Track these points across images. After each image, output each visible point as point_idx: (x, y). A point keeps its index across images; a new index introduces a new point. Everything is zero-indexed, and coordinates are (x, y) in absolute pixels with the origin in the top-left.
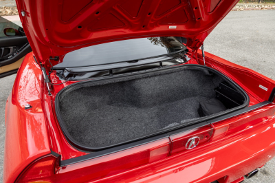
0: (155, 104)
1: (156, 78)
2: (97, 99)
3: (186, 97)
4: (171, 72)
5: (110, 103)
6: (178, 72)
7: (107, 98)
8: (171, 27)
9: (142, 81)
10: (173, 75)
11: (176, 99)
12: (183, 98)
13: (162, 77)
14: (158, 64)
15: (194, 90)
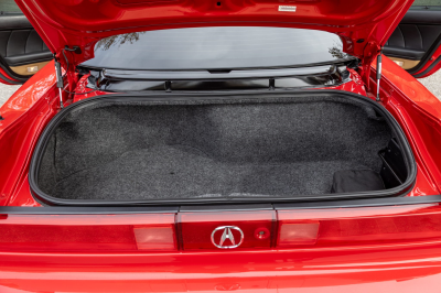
0: (249, 159)
1: (257, 109)
2: (147, 132)
3: (324, 158)
4: (291, 102)
5: (172, 143)
6: (309, 102)
7: (166, 132)
8: (282, 8)
9: (226, 109)
10: (295, 108)
11: (299, 159)
12: (315, 159)
13: (269, 109)
14: (266, 82)
15: (344, 147)
